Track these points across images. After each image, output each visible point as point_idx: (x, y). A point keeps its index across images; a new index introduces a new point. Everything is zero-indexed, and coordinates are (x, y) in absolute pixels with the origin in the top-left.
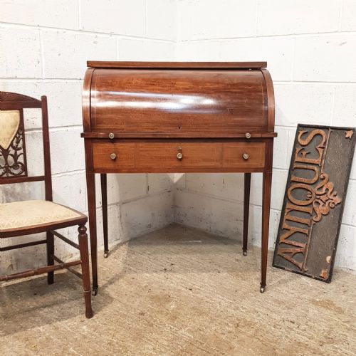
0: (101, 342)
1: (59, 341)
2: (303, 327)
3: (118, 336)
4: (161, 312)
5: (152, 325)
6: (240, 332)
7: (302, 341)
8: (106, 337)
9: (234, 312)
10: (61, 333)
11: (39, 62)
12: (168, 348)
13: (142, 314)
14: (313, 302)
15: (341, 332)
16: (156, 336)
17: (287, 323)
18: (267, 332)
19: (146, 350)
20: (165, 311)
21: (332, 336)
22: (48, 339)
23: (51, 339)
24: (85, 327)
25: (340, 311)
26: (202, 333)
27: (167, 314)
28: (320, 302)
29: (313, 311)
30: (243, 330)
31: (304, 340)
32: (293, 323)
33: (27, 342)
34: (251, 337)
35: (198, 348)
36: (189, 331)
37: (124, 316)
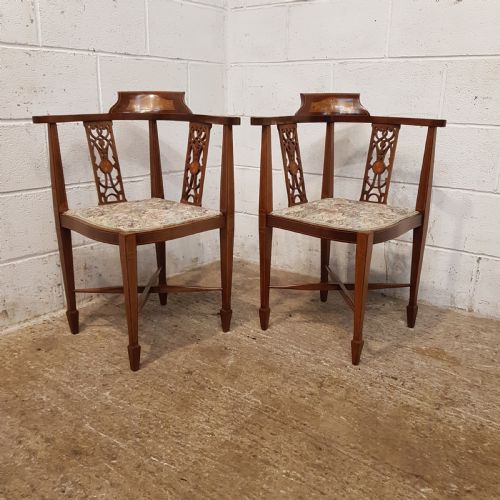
0: (131, 413)
1: (70, 414)
2: (408, 385)
3: (155, 404)
4: (215, 370)
5: (203, 388)
6: (326, 393)
7: (411, 403)
8: (139, 407)
9: (316, 367)
10: (72, 403)
11: (32, 21)
12: (226, 419)
13: (190, 373)
14: (418, 351)
15: (460, 390)
16: (210, 403)
17: (387, 380)
18: (363, 393)
19: (196, 424)
20: (220, 368)
21: (449, 396)
22: (54, 412)
23: (58, 412)
24: (107, 393)
25: (455, 362)
26: (273, 396)
27: (224, 372)
28: (427, 351)
29: (419, 363)
30: (329, 391)
31: (412, 401)
32: (396, 379)
33: (23, 418)
34: (340, 399)
35: (269, 417)
36: (255, 394)
37: (163, 376)
